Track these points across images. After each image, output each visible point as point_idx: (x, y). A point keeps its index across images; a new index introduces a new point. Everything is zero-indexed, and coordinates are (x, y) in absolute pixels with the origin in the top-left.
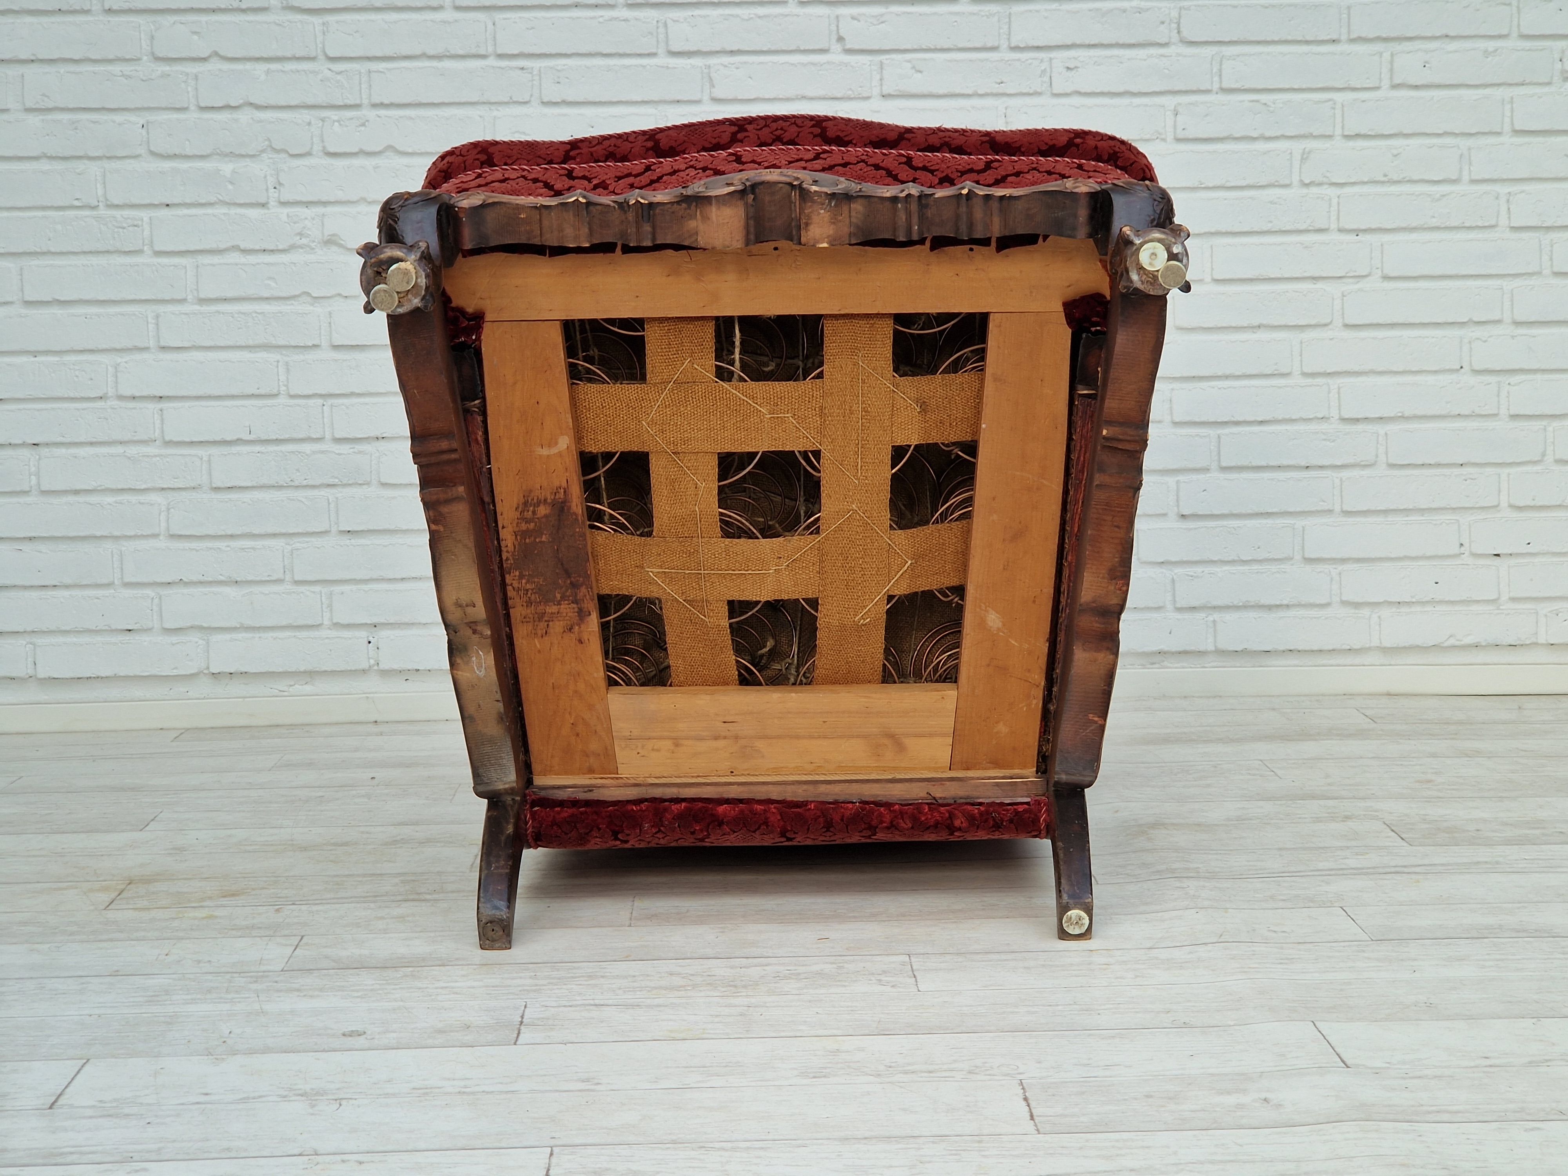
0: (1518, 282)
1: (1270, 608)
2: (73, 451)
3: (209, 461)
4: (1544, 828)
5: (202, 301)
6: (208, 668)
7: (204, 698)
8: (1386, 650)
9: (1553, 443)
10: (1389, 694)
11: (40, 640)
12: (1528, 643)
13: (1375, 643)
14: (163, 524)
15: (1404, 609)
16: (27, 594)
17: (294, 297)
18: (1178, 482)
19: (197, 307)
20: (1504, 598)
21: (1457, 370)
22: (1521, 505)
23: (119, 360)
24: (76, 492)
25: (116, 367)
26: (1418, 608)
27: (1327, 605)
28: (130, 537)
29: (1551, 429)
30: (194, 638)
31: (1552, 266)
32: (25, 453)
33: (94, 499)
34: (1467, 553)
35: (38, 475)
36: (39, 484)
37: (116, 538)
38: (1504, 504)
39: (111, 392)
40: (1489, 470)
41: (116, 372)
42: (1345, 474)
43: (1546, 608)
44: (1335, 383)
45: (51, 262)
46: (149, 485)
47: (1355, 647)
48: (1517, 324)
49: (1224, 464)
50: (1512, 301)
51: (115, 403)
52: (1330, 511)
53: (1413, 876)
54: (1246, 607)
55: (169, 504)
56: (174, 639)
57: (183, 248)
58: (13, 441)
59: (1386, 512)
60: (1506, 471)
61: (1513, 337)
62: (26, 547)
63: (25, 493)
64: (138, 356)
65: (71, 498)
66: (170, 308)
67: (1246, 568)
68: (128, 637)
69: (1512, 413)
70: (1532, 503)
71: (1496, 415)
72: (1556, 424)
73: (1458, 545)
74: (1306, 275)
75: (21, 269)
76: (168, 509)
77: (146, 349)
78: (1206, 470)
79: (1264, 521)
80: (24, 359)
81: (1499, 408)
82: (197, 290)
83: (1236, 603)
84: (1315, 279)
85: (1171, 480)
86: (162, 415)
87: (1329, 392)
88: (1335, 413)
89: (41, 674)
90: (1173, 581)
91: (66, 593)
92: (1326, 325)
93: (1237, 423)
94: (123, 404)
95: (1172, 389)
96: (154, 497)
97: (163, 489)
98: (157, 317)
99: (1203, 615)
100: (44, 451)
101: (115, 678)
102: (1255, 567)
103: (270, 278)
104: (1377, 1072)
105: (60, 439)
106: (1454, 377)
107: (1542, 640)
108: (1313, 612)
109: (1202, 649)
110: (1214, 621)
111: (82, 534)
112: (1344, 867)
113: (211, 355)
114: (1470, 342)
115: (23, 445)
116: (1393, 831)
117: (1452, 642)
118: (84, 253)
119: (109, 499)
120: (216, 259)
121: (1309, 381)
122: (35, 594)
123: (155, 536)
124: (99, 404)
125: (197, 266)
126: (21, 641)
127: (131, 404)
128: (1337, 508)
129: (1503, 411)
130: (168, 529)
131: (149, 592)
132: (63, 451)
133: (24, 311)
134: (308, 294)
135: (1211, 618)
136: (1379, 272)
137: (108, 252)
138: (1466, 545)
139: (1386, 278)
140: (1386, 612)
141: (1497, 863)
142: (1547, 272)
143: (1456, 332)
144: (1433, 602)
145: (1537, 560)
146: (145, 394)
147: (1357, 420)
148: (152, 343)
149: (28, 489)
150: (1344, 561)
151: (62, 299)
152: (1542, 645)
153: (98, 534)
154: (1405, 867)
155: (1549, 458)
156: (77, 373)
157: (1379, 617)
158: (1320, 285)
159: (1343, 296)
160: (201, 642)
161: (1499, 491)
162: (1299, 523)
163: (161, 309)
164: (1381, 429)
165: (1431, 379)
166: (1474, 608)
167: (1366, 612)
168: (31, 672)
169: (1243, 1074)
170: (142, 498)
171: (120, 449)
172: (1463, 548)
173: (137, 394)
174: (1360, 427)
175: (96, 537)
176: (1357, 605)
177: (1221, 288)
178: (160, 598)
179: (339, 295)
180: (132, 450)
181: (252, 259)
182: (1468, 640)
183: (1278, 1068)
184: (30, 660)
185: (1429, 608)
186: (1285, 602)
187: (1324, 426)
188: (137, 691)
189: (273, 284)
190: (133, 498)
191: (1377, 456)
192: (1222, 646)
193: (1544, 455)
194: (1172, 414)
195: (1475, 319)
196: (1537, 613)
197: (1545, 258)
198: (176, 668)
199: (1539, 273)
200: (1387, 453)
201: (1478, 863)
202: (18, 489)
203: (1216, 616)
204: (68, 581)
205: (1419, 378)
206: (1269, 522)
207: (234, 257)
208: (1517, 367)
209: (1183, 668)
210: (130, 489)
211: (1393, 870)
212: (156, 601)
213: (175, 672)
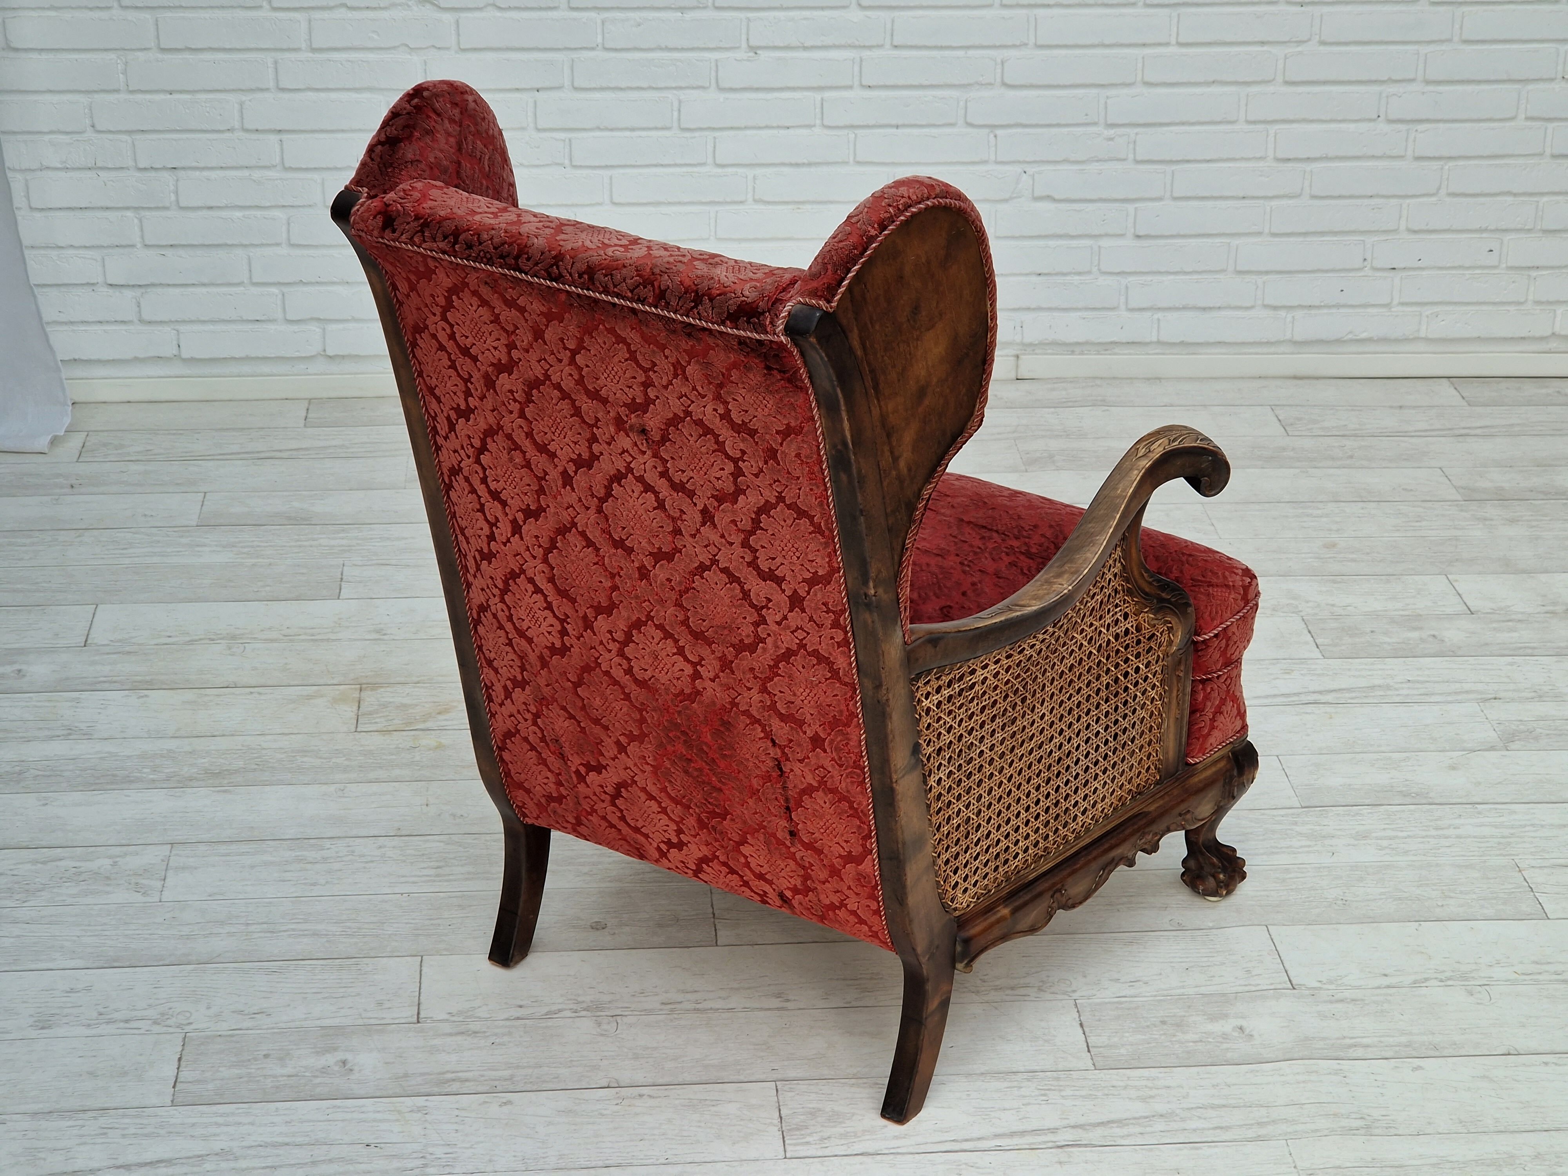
0: (1432, 48)
1: (1204, 309)
2: (206, 173)
3: (323, 184)
4: (1421, 628)
5: (314, 50)
6: (325, 350)
7: (321, 374)
8: (1295, 343)
9: (1448, 179)
10: (1295, 378)
11: (182, 328)
12: (1411, 337)
13: (1288, 336)
14: (284, 235)
15: (1313, 312)
16: (171, 290)
17: (394, 48)
18: (1136, 209)
19: (310, 55)
20: (1395, 302)
21: (1374, 120)
22: (1416, 228)
23: (244, 98)
24: (210, 208)
25: (241, 104)
26: (1325, 311)
27: (1252, 307)
28: (257, 245)
29: (1447, 167)
30: (314, 328)
31: (1461, 34)
32: (166, 175)
33: (224, 214)
34: (1369, 266)
35: (176, 193)
36: (177, 201)
37: (245, 246)
38: (1403, 226)
39: (237, 125)
40: (1394, 201)
41: (242, 108)
42: (1274, 203)
43: (1428, 311)
44: (1273, 129)
45: (182, 15)
46: (273, 204)
47: (1273, 340)
48: (1428, 82)
49: (1176, 195)
50: (1425, 63)
51: (242, 134)
52: (1260, 234)
53: (1329, 709)
54: (1185, 308)
55: (289, 219)
56: (295, 328)
57: (297, 5)
58: (154, 166)
59: (1305, 234)
60: (1408, 201)
61: (1423, 93)
62: (169, 252)
63: (165, 208)
64: (259, 95)
65: (205, 213)
66: (287, 55)
67: (1188, 277)
68: (257, 326)
69: (1417, 155)
70: (1425, 228)
71: (1402, 157)
72: (1451, 164)
73: (1362, 260)
74: (1256, 39)
75: (157, 21)
76: (289, 224)
77: (267, 90)
78: (1160, 199)
79: (1205, 240)
80: (162, 96)
81: (1406, 151)
82: (310, 40)
83: (1177, 305)
84: (1263, 43)
85: (1131, 208)
86: (281, 145)
87: (1267, 136)
88: (1271, 154)
89: (185, 355)
90: (1127, 287)
91: (204, 290)
92: (1269, 82)
93: (1188, 161)
94: (247, 135)
95: (1137, 134)
96: (277, 213)
97: (284, 206)
98: (276, 63)
99: (1149, 314)
100: (181, 174)
101: (247, 359)
102: (1195, 277)
103: (374, 32)
104: (1314, 992)
105: (194, 164)
106: (1371, 124)
107: (1422, 334)
108: (1240, 313)
109: (1148, 340)
110: (1159, 320)
111: (216, 243)
112: (1276, 692)
113: (323, 95)
114: (1387, 97)
115: (164, 168)
116: (1310, 632)
117: (1350, 336)
118: (212, 7)
119: (238, 214)
120: (326, 15)
121: (1252, 127)
122: (177, 291)
123: (278, 244)
124: (227, 135)
125: (310, 21)
126: (167, 329)
127: (254, 136)
128: (1267, 231)
129: (1410, 153)
130: (289, 240)
131: (274, 290)
132: (197, 173)
133: (160, 56)
134: (407, 46)
135: (1156, 316)
136: (1318, 37)
137: (232, 7)
138: (1369, 260)
139: (1323, 43)
140: (1299, 314)
141: (1388, 687)
142: (1456, 39)
143: (1376, 88)
144: (1338, 306)
145: (1424, 273)
146: (267, 127)
147: (1289, 160)
148: (272, 84)
149: (168, 205)
150: (1267, 273)
151: (193, 47)
152: (1422, 338)
153: (229, 242)
154: (1320, 692)
155: (1443, 191)
156: (208, 109)
157: (1293, 317)
158: (1265, 48)
159: (1286, 58)
160: (318, 330)
161: (1400, 218)
162: (1235, 242)
163: (279, 56)
164: (1309, 167)
165: (1352, 127)
166: (1370, 310)
167: (1283, 313)
168: (175, 352)
169: (1224, 995)
170: (266, 213)
171: (246, 173)
172: (1366, 263)
173: (260, 128)
174: (1290, 165)
175: (227, 245)
176: (1275, 308)
177: (1184, 50)
178: (283, 295)
179: (433, 46)
180: (257, 174)
181: (356, 15)
182: (1364, 335)
183: (1247, 988)
184: (175, 342)
185: (1334, 311)
186: (1218, 305)
187: (1261, 164)
188: (265, 368)
189: (375, 37)
190: (258, 213)
191: (1302, 189)
192: (1164, 338)
193: (1439, 189)
194: (1135, 153)
195: (1394, 78)
196: (1421, 315)
197: (1457, 26)
198: (298, 351)
199: (1449, 40)
200: (1311, 186)
201: (1373, 687)
202: (160, 205)
203: (1159, 315)
204: (206, 281)
205: (1343, 126)
206: (1210, 240)
207: (342, 13)
208: (1424, 117)
209: (1130, 354)
210: (257, 207)
211: (1312, 698)
212: (280, 296)
213: (297, 354)
